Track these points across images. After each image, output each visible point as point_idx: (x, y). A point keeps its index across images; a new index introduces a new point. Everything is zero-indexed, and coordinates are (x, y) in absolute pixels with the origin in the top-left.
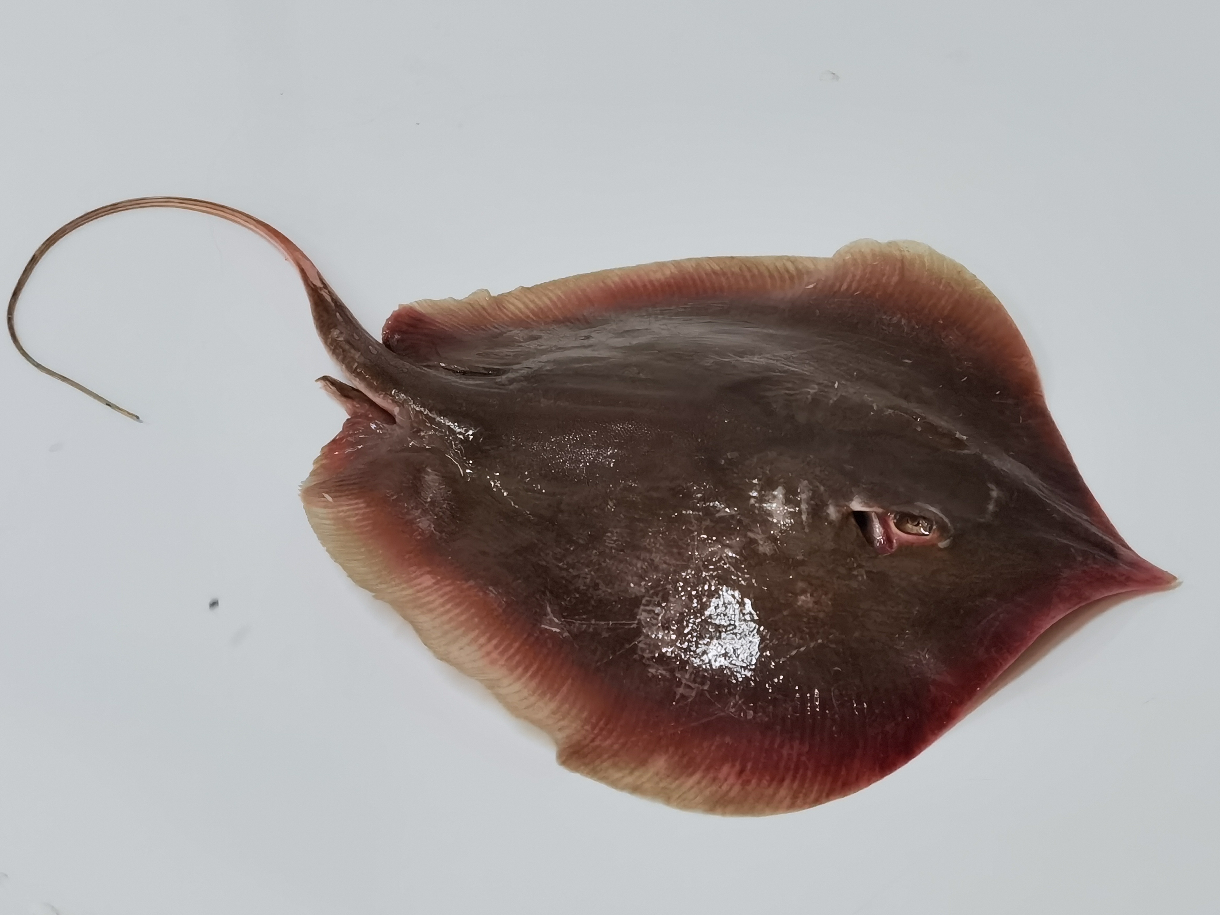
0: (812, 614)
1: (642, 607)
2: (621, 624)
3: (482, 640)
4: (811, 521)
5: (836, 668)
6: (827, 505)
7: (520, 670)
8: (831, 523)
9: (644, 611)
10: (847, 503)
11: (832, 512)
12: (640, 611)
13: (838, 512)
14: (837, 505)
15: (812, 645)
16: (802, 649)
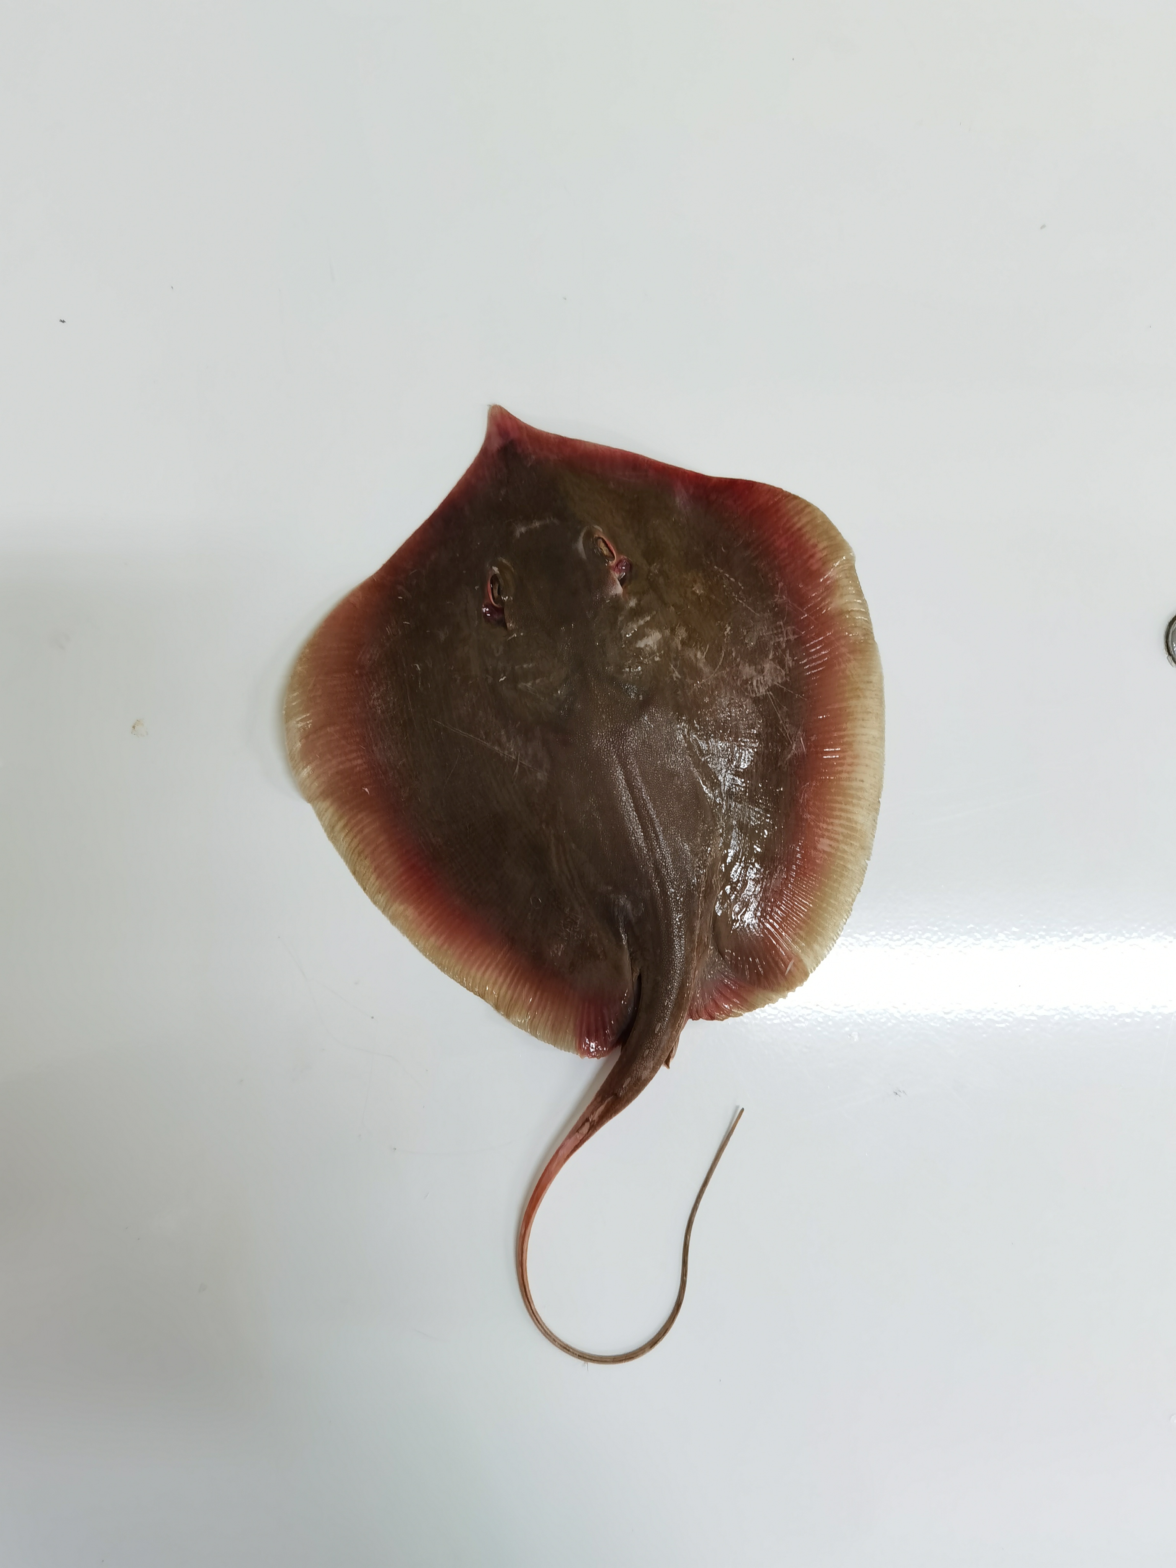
0: (704, 581)
1: (758, 695)
2: (774, 703)
3: (844, 775)
4: (647, 613)
5: (723, 550)
6: (631, 608)
7: (846, 739)
8: (639, 600)
9: (759, 691)
10: (622, 596)
11: (633, 603)
12: (761, 694)
13: (630, 599)
14: (627, 602)
15: (721, 571)
16: (727, 575)
